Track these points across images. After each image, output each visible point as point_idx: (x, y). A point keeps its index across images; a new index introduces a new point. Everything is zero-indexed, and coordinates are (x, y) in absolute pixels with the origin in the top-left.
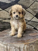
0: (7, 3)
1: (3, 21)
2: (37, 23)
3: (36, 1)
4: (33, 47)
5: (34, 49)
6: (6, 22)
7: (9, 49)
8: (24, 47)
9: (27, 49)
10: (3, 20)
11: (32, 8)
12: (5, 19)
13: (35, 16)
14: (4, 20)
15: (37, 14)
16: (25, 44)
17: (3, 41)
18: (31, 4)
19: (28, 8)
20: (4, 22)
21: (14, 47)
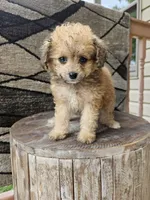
0: (26, 17)
1: (7, 85)
3: (119, 23)
6: (19, 87)
7: (81, 167)
9: (131, 162)
12: (18, 78)
13: (116, 71)
14: (12, 80)
15: (122, 64)
16: (126, 148)
18: (106, 30)
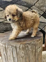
2: (44, 24)
4: (30, 47)
5: (30, 49)
8: (20, 47)
9: (23, 49)
10: (5, 21)
11: (38, 5)
13: (42, 15)
15: (44, 13)
16: (21, 44)
17: (2, 41)
19: (33, 6)
20: (7, 23)
21: (11, 46)
